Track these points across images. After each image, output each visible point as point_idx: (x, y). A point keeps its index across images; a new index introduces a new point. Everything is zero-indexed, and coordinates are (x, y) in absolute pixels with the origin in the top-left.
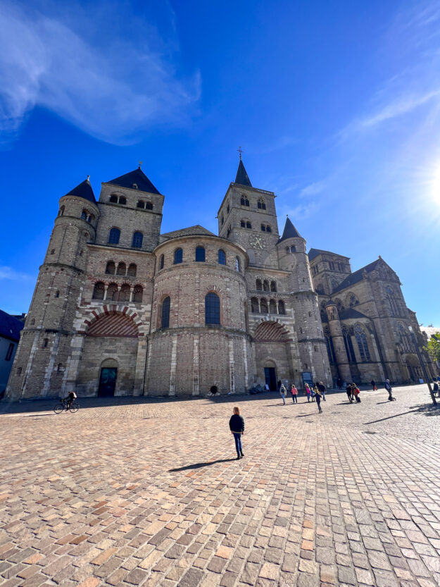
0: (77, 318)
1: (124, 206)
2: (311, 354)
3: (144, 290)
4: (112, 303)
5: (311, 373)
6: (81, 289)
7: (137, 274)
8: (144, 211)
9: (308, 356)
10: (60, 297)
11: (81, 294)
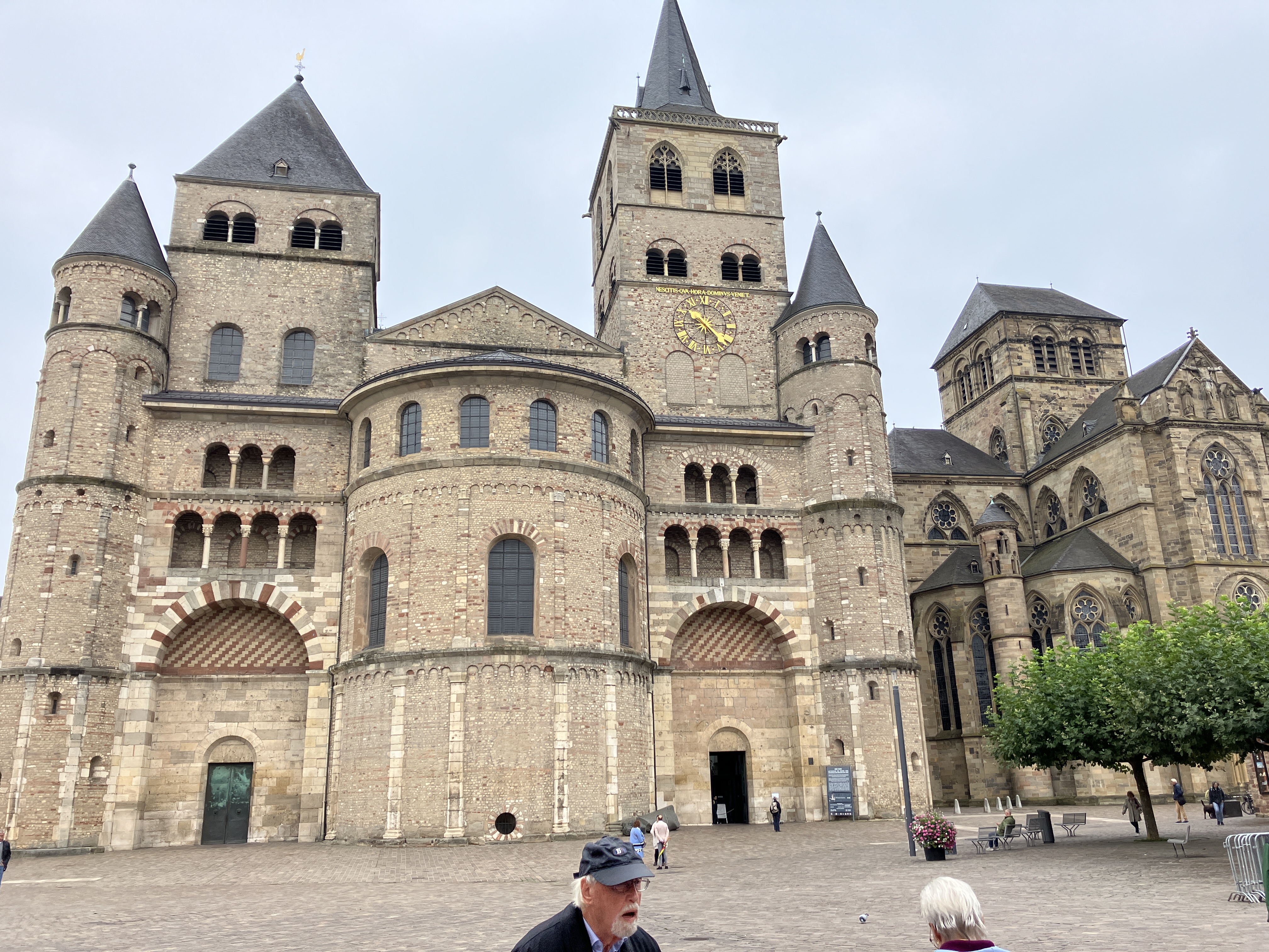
0: (133, 627)
1: (249, 248)
2: (855, 709)
3: (319, 528)
4: (226, 574)
5: (851, 769)
6: (138, 539)
7: (297, 479)
8: (314, 260)
9: (847, 717)
10: (80, 573)
11: (137, 556)
